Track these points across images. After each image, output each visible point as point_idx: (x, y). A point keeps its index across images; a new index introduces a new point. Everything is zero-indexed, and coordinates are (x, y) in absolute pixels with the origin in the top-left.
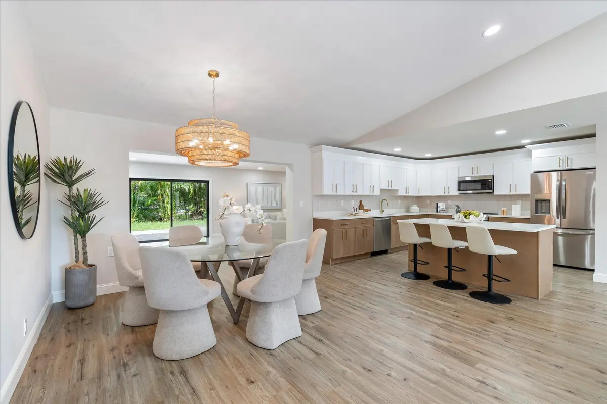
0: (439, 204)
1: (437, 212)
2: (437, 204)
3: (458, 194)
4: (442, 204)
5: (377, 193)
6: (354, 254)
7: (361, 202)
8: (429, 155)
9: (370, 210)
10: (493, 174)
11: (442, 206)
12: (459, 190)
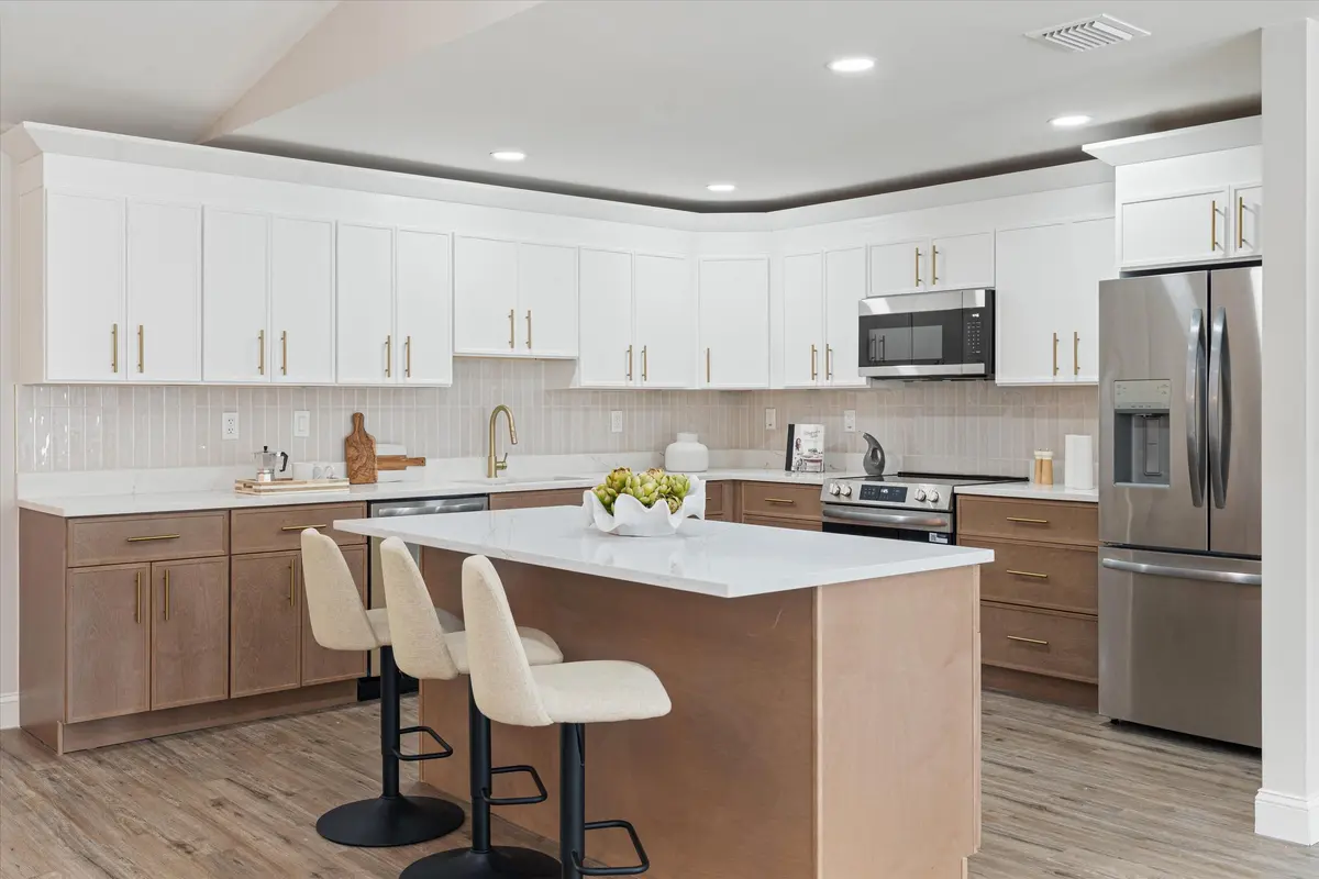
0: (801, 431)
1: (788, 467)
2: (791, 428)
3: (862, 382)
4: (811, 428)
5: (438, 373)
6: (222, 696)
7: (357, 419)
8: (722, 190)
9: (420, 462)
10: (989, 284)
11: (810, 438)
12: (866, 359)
